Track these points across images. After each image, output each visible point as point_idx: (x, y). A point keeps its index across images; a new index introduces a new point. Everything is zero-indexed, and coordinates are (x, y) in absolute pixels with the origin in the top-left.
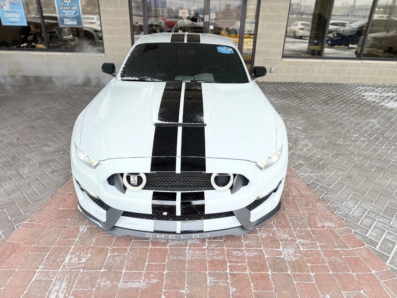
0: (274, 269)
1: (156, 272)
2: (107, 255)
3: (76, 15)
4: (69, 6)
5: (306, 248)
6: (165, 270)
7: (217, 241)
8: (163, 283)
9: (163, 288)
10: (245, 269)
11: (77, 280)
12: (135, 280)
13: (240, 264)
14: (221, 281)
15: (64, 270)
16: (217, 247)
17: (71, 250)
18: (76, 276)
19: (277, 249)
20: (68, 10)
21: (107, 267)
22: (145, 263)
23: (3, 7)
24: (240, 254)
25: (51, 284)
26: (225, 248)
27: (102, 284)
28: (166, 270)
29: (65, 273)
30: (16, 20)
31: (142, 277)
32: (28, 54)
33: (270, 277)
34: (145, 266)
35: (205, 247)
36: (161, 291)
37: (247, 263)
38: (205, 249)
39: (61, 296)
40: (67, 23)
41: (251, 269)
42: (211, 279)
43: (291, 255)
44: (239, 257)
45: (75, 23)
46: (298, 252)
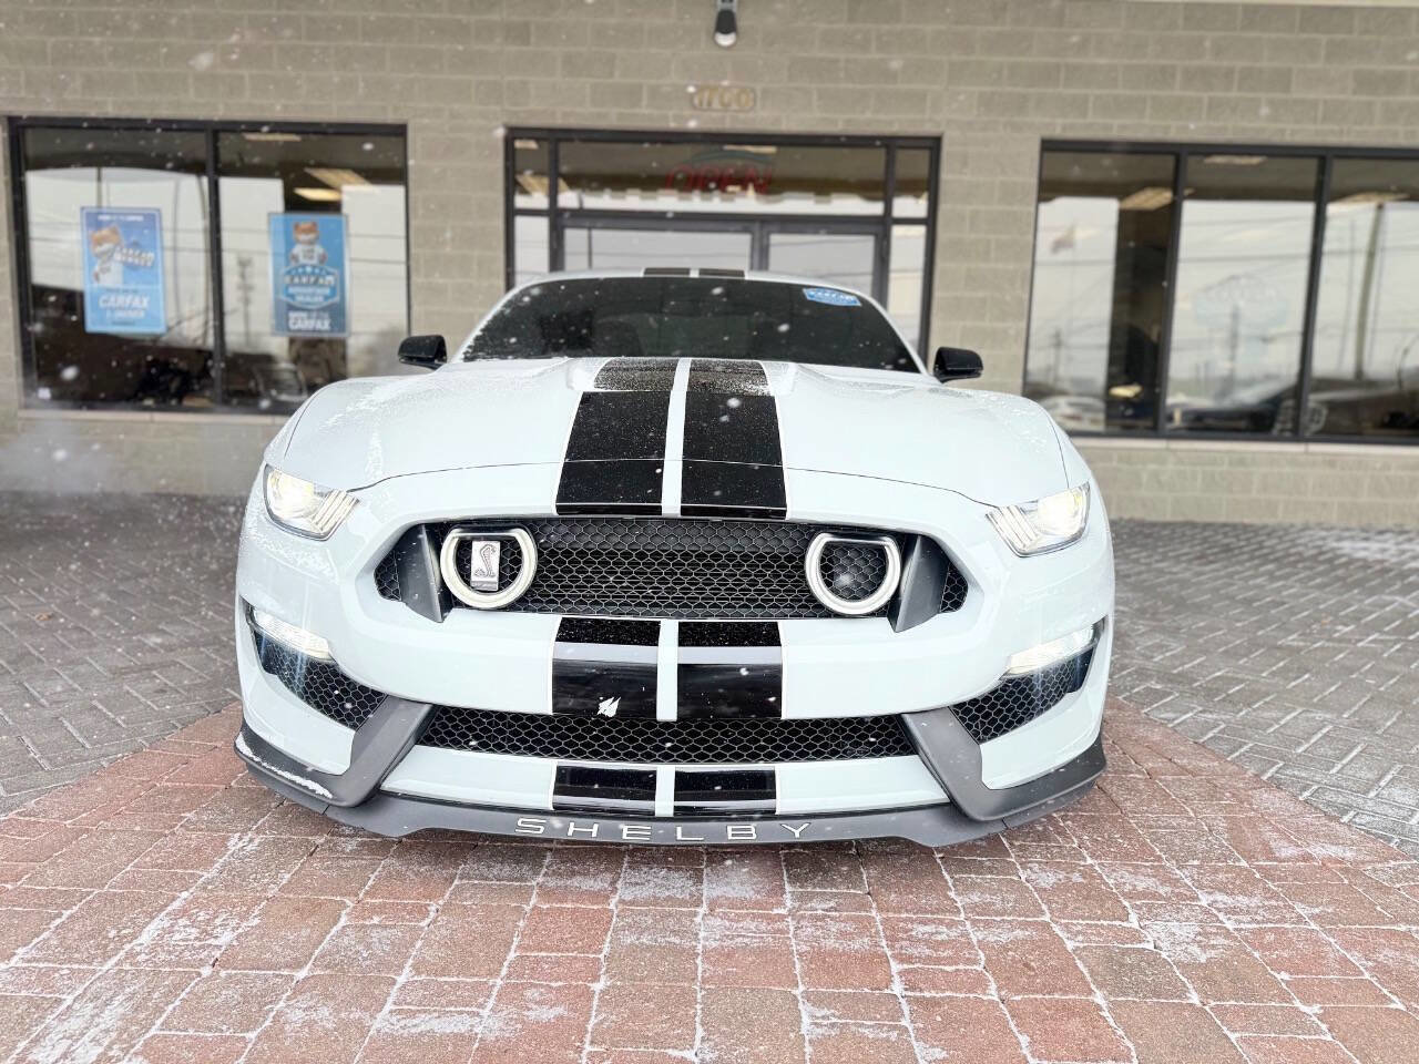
0: (1115, 988)
1: (554, 984)
2: (335, 923)
3: (330, 301)
4: (313, 273)
5: (1249, 923)
6: (596, 979)
7: (834, 890)
8: (587, 1020)
9: (588, 1038)
10: (979, 983)
11: (177, 1003)
12: (452, 1009)
13: (954, 968)
14: (869, 1023)
15: (127, 967)
16: (836, 911)
17: (176, 905)
18: (179, 987)
19: (1117, 923)
20: (307, 285)
21: (326, 961)
22: (507, 952)
23: (101, 276)
24: (944, 934)
25: (52, 1013)
26: (874, 913)
27: (297, 1016)
28: (603, 978)
29: (129, 977)
30: (132, 315)
31: (488, 997)
32: (152, 422)
33: (1105, 1014)
34: (506, 964)
35: (783, 911)
36: (579, 1050)
37: (983, 963)
38: (785, 916)
39: (88, 1052)
40: (300, 325)
41: (1006, 982)
42: (818, 1015)
43: (1188, 943)
44: (942, 943)
45: (323, 324)
46: (1216, 934)
